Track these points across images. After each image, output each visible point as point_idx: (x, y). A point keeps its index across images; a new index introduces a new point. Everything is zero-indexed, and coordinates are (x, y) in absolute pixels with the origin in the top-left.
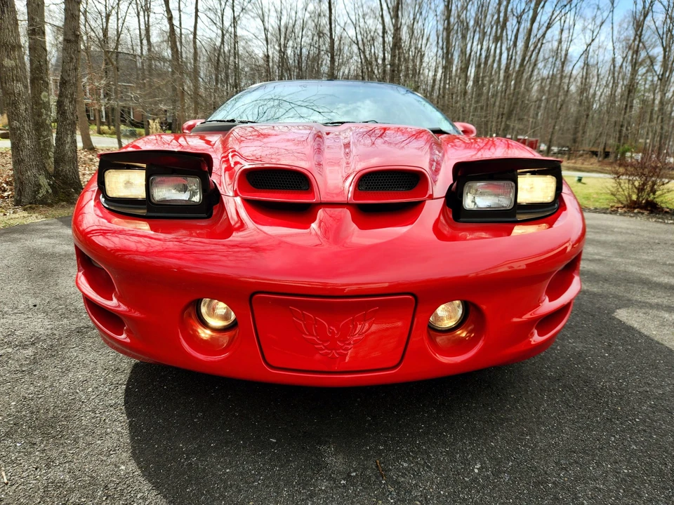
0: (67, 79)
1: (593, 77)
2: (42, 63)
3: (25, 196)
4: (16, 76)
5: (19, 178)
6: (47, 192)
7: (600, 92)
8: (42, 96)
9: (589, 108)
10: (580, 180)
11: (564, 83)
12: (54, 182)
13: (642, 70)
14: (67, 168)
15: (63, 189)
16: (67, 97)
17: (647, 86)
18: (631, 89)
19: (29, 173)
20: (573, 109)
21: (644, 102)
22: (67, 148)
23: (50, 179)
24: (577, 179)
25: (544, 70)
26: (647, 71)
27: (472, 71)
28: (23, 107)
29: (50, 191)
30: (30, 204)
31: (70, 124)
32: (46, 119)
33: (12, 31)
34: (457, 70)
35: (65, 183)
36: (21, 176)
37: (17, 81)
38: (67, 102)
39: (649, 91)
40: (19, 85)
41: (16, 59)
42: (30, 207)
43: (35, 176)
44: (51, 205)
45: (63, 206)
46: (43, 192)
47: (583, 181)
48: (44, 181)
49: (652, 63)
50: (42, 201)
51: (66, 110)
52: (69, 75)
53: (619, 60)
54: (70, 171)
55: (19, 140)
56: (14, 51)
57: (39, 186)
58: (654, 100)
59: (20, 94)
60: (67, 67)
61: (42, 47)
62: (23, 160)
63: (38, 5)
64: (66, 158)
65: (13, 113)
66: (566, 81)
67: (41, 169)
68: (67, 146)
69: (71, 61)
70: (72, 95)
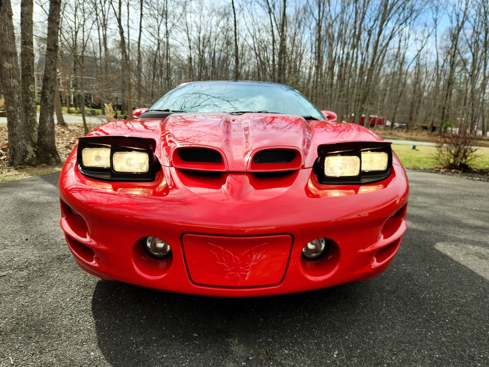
0: (49, 76)
1: (423, 74)
2: (30, 65)
3: (16, 160)
4: (13, 75)
5: (12, 146)
6: (32, 156)
7: (428, 84)
8: (30, 88)
9: (421, 95)
10: (414, 148)
11: (403, 78)
12: (38, 149)
13: (458, 69)
14: (47, 139)
15: (44, 154)
16: (48, 89)
17: (462, 80)
18: (450, 82)
19: (20, 143)
20: (409, 96)
21: (460, 91)
22: (47, 125)
23: (35, 147)
24: (412, 147)
25: (388, 69)
26: (462, 69)
27: (336, 69)
28: (17, 96)
29: (35, 156)
30: (20, 165)
31: (49, 108)
32: (32, 104)
33: (11, 43)
34: (326, 69)
35: (45, 150)
36: (14, 145)
37: (13, 78)
38: (48, 92)
39: (463, 83)
40: (14, 81)
41: (13, 62)
42: (20, 168)
43: (24, 145)
44: (35, 166)
45: (43, 167)
46: (29, 156)
47: (417, 148)
48: (30, 149)
49: (465, 65)
50: (29, 162)
51: (47, 98)
52: (50, 74)
53: (441, 62)
54: (49, 142)
55: (13, 120)
56: (11, 56)
57: (27, 152)
58: (467, 90)
59: (15, 87)
60: (49, 68)
61: (30, 53)
62: (15, 134)
63: (29, 24)
64: (47, 133)
65: (9, 101)
66: (404, 76)
67: (29, 140)
68: (48, 124)
69: (51, 64)
70: (52, 87)
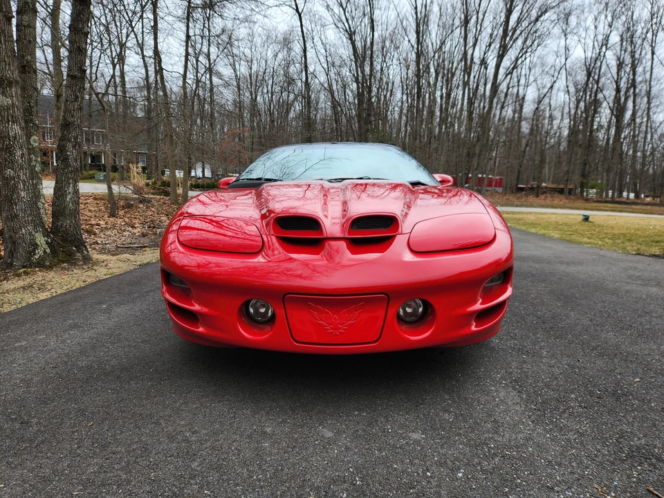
0: (71, 120)
3: (17, 258)
4: (13, 116)
5: (11, 237)
6: (45, 252)
8: (31, 141)
10: (586, 219)
12: (53, 240)
14: (67, 223)
15: (63, 247)
16: (70, 141)
19: (24, 231)
22: (68, 199)
23: (48, 236)
24: (582, 217)
28: (19, 153)
29: (48, 251)
30: (24, 267)
32: (35, 166)
33: (9, 64)
35: (65, 240)
36: (13, 235)
37: (13, 122)
38: (69, 146)
40: (15, 126)
41: (13, 97)
42: (24, 272)
43: (30, 234)
44: (50, 268)
45: (63, 268)
46: (39, 252)
47: (590, 219)
48: (41, 240)
50: (38, 263)
51: (68, 156)
52: (73, 116)
54: (70, 226)
55: (13, 192)
56: (11, 87)
57: (36, 246)
59: (16, 137)
60: (71, 107)
62: (16, 216)
64: (67, 212)
65: (6, 161)
67: (39, 225)
68: (69, 197)
69: (76, 100)
70: (76, 138)
